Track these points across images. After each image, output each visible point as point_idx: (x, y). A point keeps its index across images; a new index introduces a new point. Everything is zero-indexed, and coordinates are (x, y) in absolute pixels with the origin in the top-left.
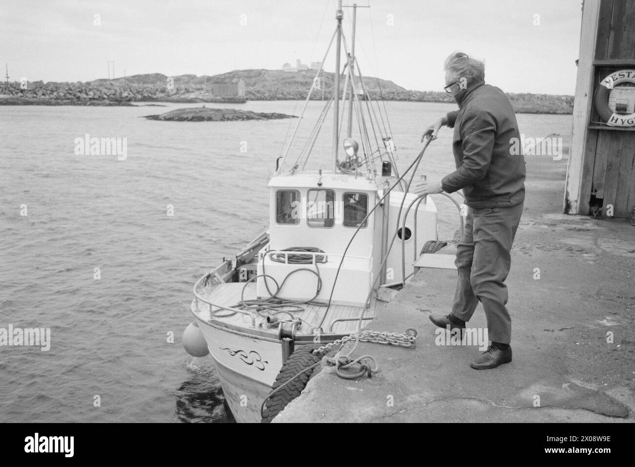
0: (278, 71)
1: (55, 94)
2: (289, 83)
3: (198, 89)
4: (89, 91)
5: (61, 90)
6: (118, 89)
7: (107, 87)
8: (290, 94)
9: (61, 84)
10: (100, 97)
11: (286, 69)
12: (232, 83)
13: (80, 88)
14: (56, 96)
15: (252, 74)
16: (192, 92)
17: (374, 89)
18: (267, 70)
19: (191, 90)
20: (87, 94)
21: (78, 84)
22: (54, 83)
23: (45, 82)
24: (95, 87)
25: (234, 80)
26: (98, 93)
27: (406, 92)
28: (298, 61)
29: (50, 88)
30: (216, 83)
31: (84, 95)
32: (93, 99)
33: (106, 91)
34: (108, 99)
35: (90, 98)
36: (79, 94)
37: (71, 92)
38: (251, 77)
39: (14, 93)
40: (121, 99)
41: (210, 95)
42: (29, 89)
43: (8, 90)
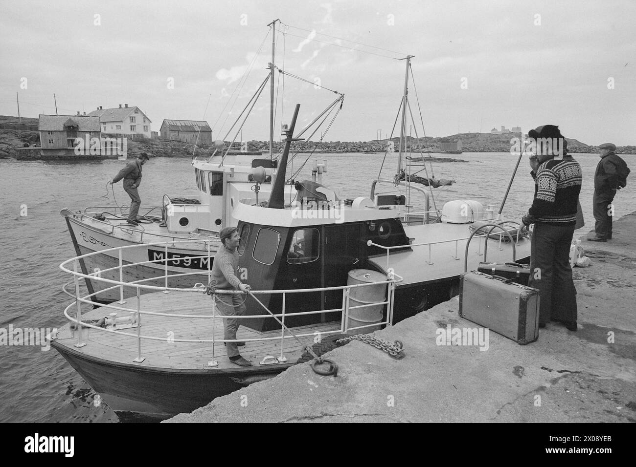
0: (488, 134)
1: (346, 148)
2: (495, 142)
3: (431, 146)
4: (365, 147)
6: (382, 146)
7: (375, 144)
8: (494, 149)
9: (350, 143)
10: (371, 150)
11: (494, 133)
12: (454, 142)
13: (360, 145)
14: (346, 150)
15: (469, 136)
16: (427, 148)
18: (480, 134)
19: (426, 146)
20: (364, 149)
21: (359, 143)
22: (346, 143)
23: (341, 142)
24: (369, 145)
25: (455, 141)
26: (370, 148)
27: (587, 147)
28: (503, 127)
29: (343, 145)
30: (443, 142)
31: (362, 149)
32: (367, 152)
33: (374, 147)
34: (375, 152)
35: (365, 151)
36: (359, 149)
37: (355, 147)
38: (469, 138)
39: (324, 148)
40: (383, 151)
41: (438, 149)
42: (332, 146)
43: (321, 147)
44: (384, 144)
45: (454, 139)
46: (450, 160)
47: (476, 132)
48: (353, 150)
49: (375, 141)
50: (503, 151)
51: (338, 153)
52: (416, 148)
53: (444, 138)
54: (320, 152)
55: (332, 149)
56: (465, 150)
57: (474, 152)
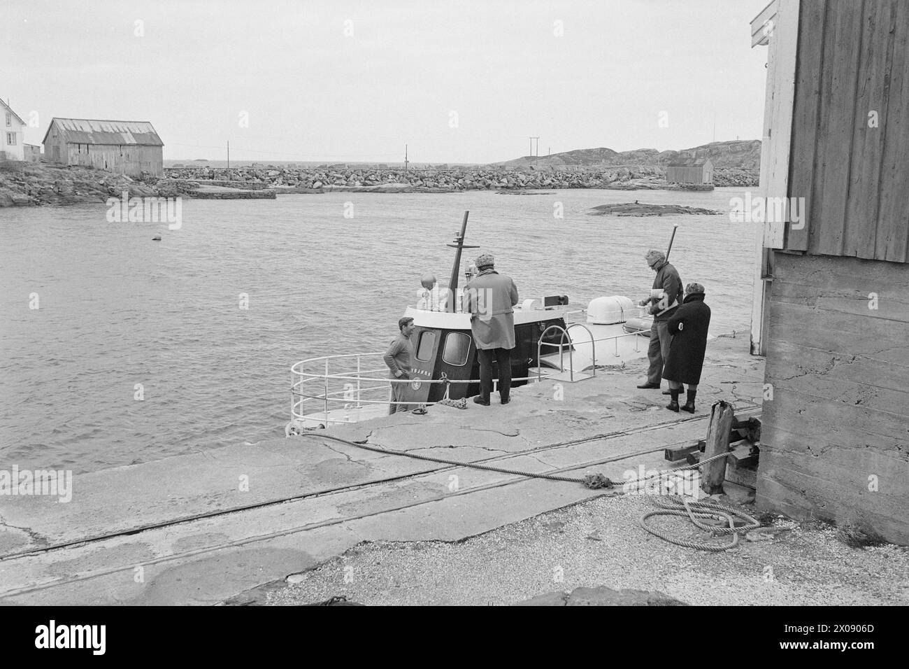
1: (460, 181)
3: (649, 174)
4: (502, 178)
5: (468, 176)
6: (540, 174)
7: (526, 171)
9: (469, 168)
10: (515, 184)
12: (695, 166)
13: (491, 174)
14: (461, 185)
15: (738, 148)
16: (640, 177)
19: (637, 174)
21: (490, 169)
22: (460, 168)
23: (450, 167)
24: (510, 172)
25: (697, 162)
26: (514, 180)
29: (455, 174)
31: (495, 183)
32: (505, 189)
33: (523, 177)
34: (524, 188)
35: (502, 187)
36: (489, 182)
37: (480, 179)
38: (736, 152)
39: (412, 180)
40: (543, 187)
41: (663, 182)
42: (430, 175)
43: (407, 178)
44: (544, 171)
46: (678, 210)
47: (753, 139)
48: (476, 184)
51: (443, 192)
52: (614, 177)
54: (402, 191)
55: (430, 184)
56: (720, 182)
57: (742, 186)
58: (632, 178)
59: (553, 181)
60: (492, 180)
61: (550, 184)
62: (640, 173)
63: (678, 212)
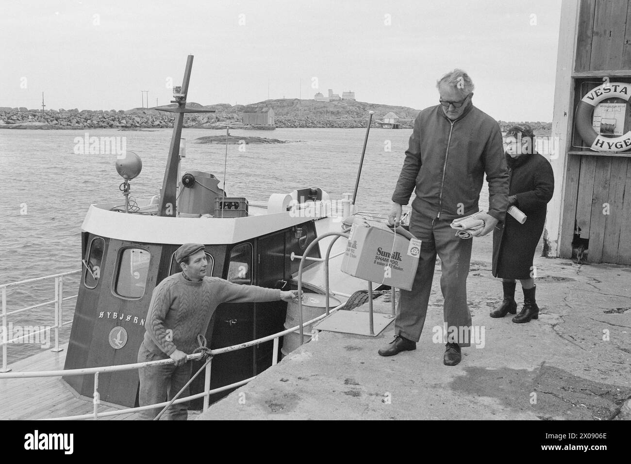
0: (310, 100)
1: (89, 121)
2: (321, 113)
3: (230, 118)
4: (122, 120)
5: (94, 118)
6: (150, 118)
7: (140, 115)
8: (320, 123)
9: (95, 112)
10: (132, 124)
11: (319, 99)
12: (262, 112)
13: (113, 116)
14: (89, 124)
15: (285, 104)
16: (223, 121)
17: (404, 118)
18: (299, 100)
19: (221, 118)
21: (112, 113)
22: (88, 112)
23: (80, 111)
24: (128, 116)
25: (264, 110)
26: (131, 121)
28: (330, 91)
29: (84, 116)
30: (246, 112)
31: (116, 123)
32: (125, 127)
33: (138, 119)
34: (140, 127)
35: (122, 127)
36: (112, 122)
37: (104, 120)
38: (284, 107)
39: (49, 120)
40: (153, 126)
41: (240, 124)
42: (64, 117)
43: (44, 118)
44: (154, 115)
45: (262, 108)
46: (259, 140)
47: (294, 98)
48: (101, 124)
49: (138, 109)
50: (332, 127)
51: (75, 129)
52: (205, 120)
53: (248, 107)
54: (41, 128)
55: (64, 123)
56: (279, 124)
57: (293, 127)
58: (218, 121)
59: (160, 122)
60: (114, 121)
61: (159, 125)
62: (223, 117)
63: (260, 142)
